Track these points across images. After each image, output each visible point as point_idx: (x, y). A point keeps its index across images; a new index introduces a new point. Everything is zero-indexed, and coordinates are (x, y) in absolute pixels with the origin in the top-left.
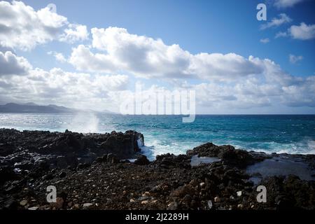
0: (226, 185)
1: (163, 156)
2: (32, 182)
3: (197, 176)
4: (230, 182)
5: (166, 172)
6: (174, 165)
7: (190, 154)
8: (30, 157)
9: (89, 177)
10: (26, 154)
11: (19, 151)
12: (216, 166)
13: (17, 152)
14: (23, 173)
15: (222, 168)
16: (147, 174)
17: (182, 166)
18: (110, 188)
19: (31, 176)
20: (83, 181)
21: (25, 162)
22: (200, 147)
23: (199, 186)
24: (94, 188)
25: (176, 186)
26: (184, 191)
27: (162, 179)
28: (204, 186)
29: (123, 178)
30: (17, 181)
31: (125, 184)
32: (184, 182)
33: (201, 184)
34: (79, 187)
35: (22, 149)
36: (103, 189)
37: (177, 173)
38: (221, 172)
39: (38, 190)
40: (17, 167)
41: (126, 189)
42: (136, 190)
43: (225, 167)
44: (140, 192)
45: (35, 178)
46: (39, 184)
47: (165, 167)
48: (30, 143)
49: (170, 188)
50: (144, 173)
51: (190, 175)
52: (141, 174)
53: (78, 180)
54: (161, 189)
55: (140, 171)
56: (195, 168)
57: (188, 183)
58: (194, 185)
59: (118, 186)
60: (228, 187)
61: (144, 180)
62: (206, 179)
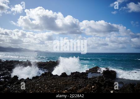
0: (105, 88)
1: (74, 73)
2: (9, 86)
3: (90, 83)
4: (107, 86)
5: (75, 81)
6: (80, 77)
7: (88, 72)
8: (9, 73)
9: (38, 83)
10: (7, 72)
11: (3, 70)
12: (100, 78)
13: (2, 71)
14: (5, 81)
15: (103, 79)
16: (66, 81)
17: (83, 78)
18: (48, 89)
19: (9, 82)
20: (35, 85)
21: (6, 76)
22: (93, 69)
23: (92, 88)
24: (40, 89)
25: (80, 87)
26: (84, 90)
27: (73, 84)
28: (94, 88)
29: (54, 84)
30: (2, 85)
31: (55, 86)
32: (84, 86)
33: (93, 87)
34: (32, 88)
35: (5, 70)
36: (44, 89)
37: (81, 81)
38: (103, 81)
39: (12, 89)
40: (2, 78)
41: (56, 89)
42: (60, 89)
43: (105, 78)
44: (63, 91)
45: (11, 84)
46: (13, 87)
47: (75, 78)
48: (9, 66)
49: (77, 89)
50: (65, 81)
51: (87, 82)
52: (63, 81)
53: (32, 84)
54: (73, 89)
55: (63, 80)
56: (90, 79)
57: (86, 86)
58: (89, 87)
59: (52, 88)
60: (106, 89)
61: (64, 85)
62: (95, 84)
